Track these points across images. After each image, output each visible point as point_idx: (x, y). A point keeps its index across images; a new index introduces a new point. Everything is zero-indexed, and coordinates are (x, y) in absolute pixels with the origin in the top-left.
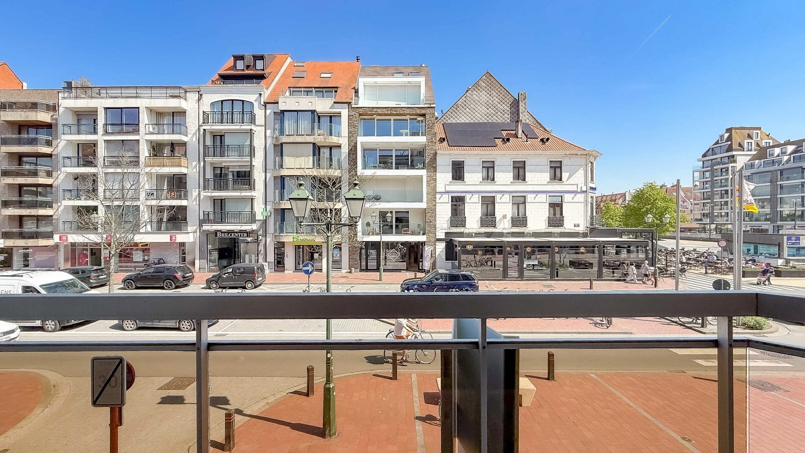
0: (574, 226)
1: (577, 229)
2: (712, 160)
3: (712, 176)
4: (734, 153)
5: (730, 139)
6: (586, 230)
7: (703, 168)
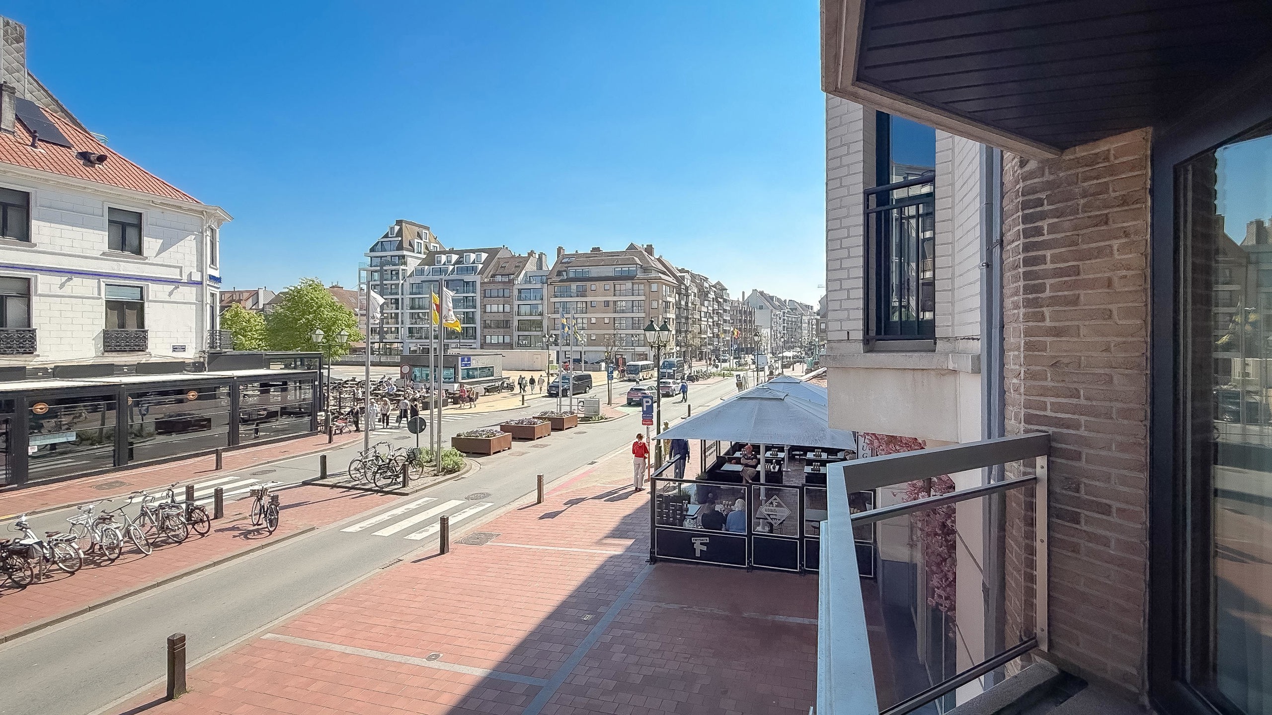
0: (171, 350)
1: (180, 356)
2: (381, 257)
3: (382, 279)
4: (405, 253)
5: (400, 233)
6: (200, 357)
7: (371, 266)
